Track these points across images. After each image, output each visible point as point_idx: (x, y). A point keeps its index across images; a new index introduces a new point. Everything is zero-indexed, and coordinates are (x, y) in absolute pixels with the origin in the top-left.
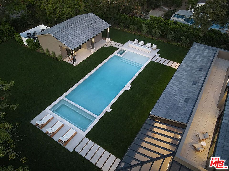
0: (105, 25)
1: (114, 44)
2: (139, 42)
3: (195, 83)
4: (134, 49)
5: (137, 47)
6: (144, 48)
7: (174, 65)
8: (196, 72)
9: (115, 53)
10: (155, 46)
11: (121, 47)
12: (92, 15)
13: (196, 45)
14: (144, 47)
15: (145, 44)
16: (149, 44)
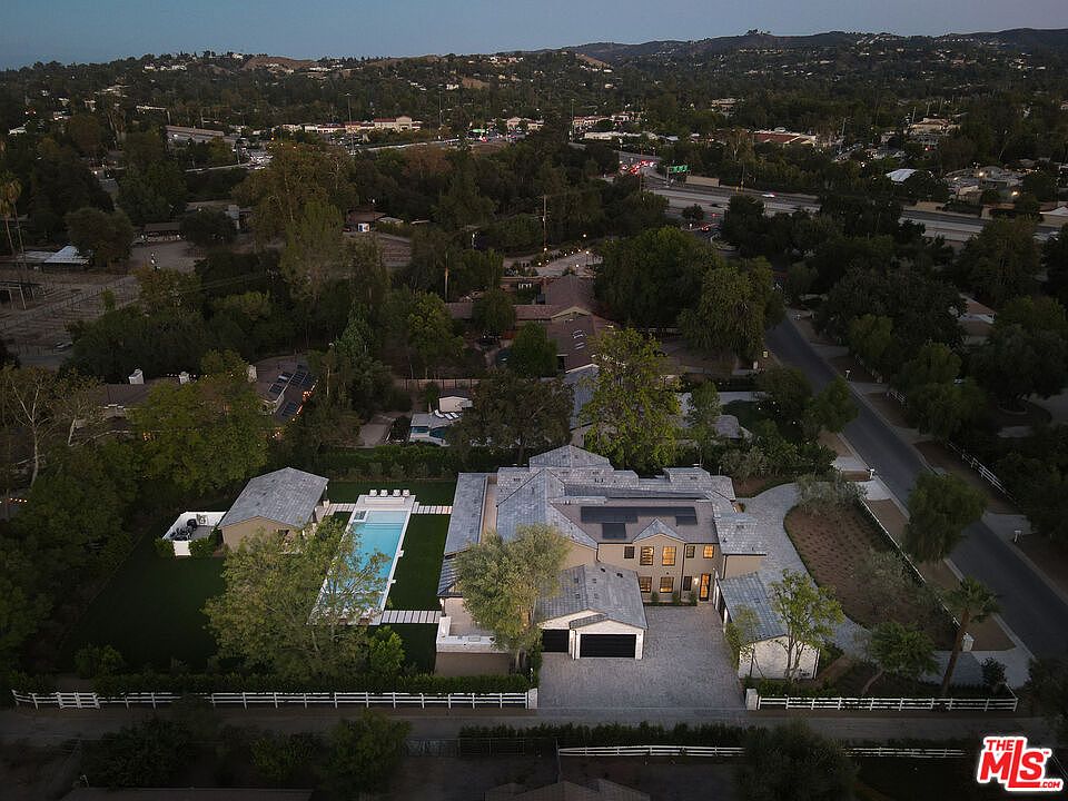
0: (321, 483)
1: (341, 507)
2: (379, 493)
3: (474, 515)
4: (377, 505)
5: (379, 500)
6: (390, 499)
7: (445, 510)
8: (471, 505)
9: (351, 520)
10: (406, 492)
11: (355, 508)
12: (290, 470)
13: (462, 476)
14: (390, 497)
15: (390, 493)
16: (397, 492)
